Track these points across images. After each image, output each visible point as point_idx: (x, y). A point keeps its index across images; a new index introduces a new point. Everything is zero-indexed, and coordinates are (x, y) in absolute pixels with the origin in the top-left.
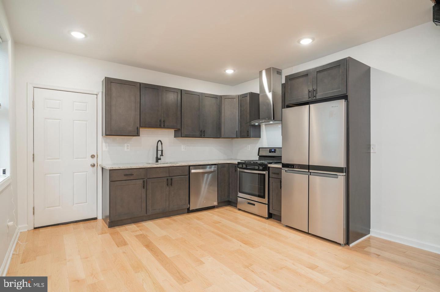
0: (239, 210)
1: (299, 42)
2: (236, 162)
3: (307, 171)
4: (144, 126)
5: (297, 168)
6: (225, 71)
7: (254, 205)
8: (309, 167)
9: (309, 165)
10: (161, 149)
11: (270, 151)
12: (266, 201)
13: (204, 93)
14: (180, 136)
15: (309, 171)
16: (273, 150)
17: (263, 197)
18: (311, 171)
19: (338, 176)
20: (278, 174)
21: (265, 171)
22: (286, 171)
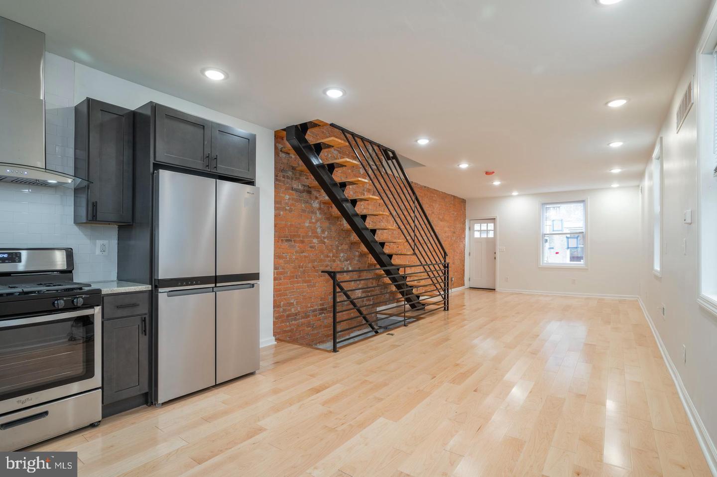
3: (213, 285)
5: (184, 286)
7: (42, 415)
8: (216, 279)
9: (216, 276)
12: (95, 381)
15: (216, 285)
18: (218, 285)
19: (253, 286)
20: (134, 305)
21: (92, 307)
22: (170, 294)
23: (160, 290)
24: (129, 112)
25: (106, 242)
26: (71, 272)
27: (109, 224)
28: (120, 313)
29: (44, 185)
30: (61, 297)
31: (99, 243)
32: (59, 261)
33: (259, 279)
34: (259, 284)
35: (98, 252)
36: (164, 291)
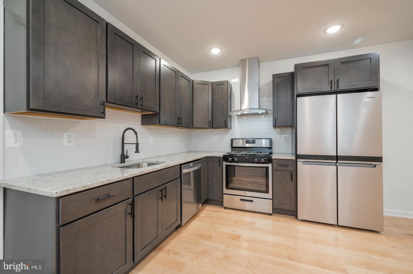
0: (226, 208)
1: (325, 31)
2: (221, 155)
3: (335, 162)
4: (112, 101)
5: (320, 160)
6: (210, 51)
7: (252, 201)
8: (337, 158)
9: (337, 156)
10: (135, 142)
11: (248, 142)
12: (270, 195)
13: (181, 73)
14: (158, 123)
15: (337, 161)
16: (251, 141)
17: (267, 192)
18: (339, 162)
19: (375, 166)
20: (287, 166)
21: (268, 163)
22: (304, 163)
23: (298, 160)
24: (290, 74)
25: (286, 136)
26: (271, 148)
27: (288, 127)
28: (280, 168)
29: (257, 114)
30: (257, 157)
31: (284, 136)
32: (264, 143)
33: (382, 162)
34: (382, 166)
35: (283, 140)
36: (301, 161)
